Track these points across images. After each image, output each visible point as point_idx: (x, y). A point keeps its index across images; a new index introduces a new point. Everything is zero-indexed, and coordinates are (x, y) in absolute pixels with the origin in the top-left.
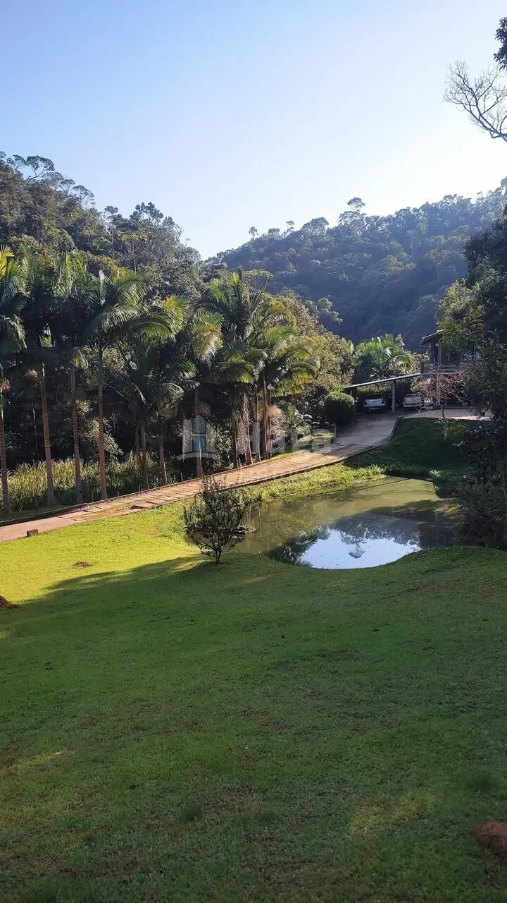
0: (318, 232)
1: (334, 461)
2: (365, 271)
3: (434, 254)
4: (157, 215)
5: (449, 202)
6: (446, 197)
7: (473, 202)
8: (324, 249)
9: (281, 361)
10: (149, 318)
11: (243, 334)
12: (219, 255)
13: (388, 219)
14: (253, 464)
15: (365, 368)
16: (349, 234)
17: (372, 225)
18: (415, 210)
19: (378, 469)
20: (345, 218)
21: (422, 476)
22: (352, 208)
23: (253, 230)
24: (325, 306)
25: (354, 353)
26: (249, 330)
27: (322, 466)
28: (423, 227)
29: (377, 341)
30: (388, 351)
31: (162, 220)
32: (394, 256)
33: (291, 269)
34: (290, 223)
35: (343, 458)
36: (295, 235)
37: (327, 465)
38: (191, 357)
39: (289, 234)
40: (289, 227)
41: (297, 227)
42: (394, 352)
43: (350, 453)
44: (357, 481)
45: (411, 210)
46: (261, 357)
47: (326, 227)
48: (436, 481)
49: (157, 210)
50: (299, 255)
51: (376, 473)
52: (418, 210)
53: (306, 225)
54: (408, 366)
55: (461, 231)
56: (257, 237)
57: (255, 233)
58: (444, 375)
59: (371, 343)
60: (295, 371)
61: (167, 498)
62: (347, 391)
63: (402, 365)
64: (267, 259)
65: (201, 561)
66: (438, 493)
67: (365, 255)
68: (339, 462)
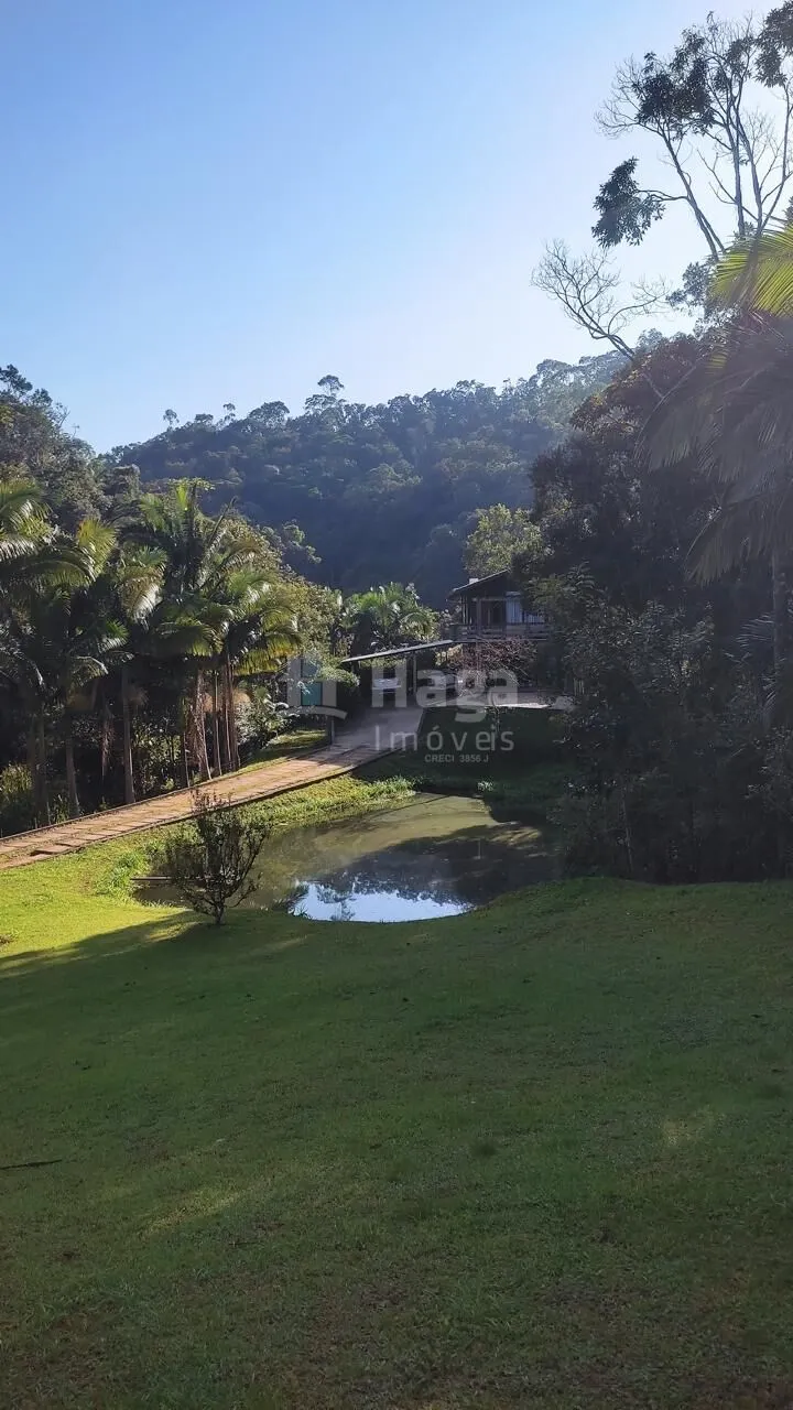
0: (272, 422)
1: (339, 772)
2: (349, 486)
3: (448, 465)
4: (22, 385)
5: (463, 390)
6: (460, 383)
7: (498, 392)
8: (283, 449)
9: (253, 621)
10: (55, 555)
11: (195, 580)
12: (117, 450)
13: (379, 410)
14: (211, 780)
15: (366, 632)
16: (321, 429)
17: (354, 417)
18: (417, 399)
19: (404, 783)
20: (314, 404)
21: (467, 791)
22: (324, 390)
23: (169, 414)
24: (295, 537)
25: (343, 610)
26: (204, 575)
27: (322, 780)
28: (430, 425)
29: (379, 592)
30: (396, 608)
31: (31, 393)
32: (390, 465)
33: (235, 478)
34: (230, 406)
35: (352, 767)
36: (237, 425)
37: (328, 779)
38: (120, 615)
39: (227, 423)
40: (228, 413)
41: (241, 414)
42: (405, 608)
43: (359, 759)
44: (375, 802)
45: (411, 398)
46: (225, 616)
47: (286, 417)
48: (487, 798)
49: (23, 377)
50: (245, 457)
51: (403, 788)
52: (421, 400)
53: (256, 412)
54: (426, 629)
55: (484, 432)
56: (175, 426)
57: (173, 419)
58: (492, 643)
59: (370, 595)
60: (272, 637)
61: (90, 837)
62: (346, 666)
63: (416, 628)
64: (194, 461)
65: (193, 923)
66: (493, 815)
67: (347, 462)
68: (345, 773)
